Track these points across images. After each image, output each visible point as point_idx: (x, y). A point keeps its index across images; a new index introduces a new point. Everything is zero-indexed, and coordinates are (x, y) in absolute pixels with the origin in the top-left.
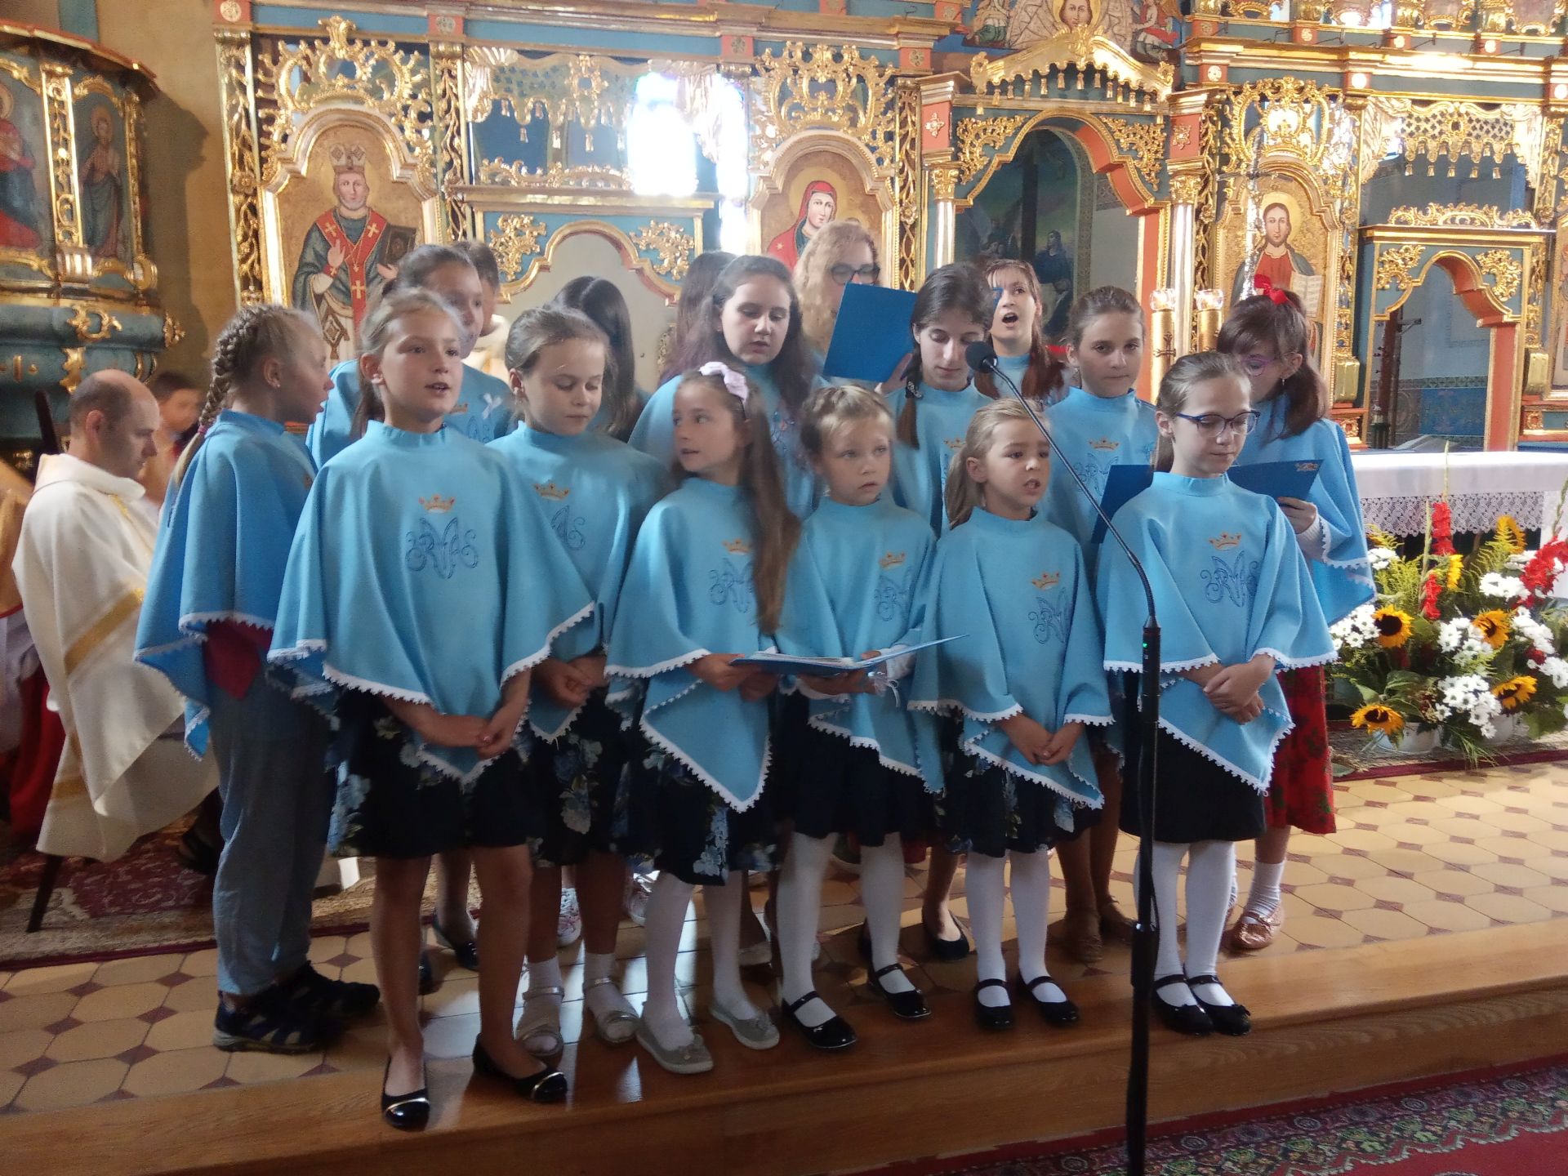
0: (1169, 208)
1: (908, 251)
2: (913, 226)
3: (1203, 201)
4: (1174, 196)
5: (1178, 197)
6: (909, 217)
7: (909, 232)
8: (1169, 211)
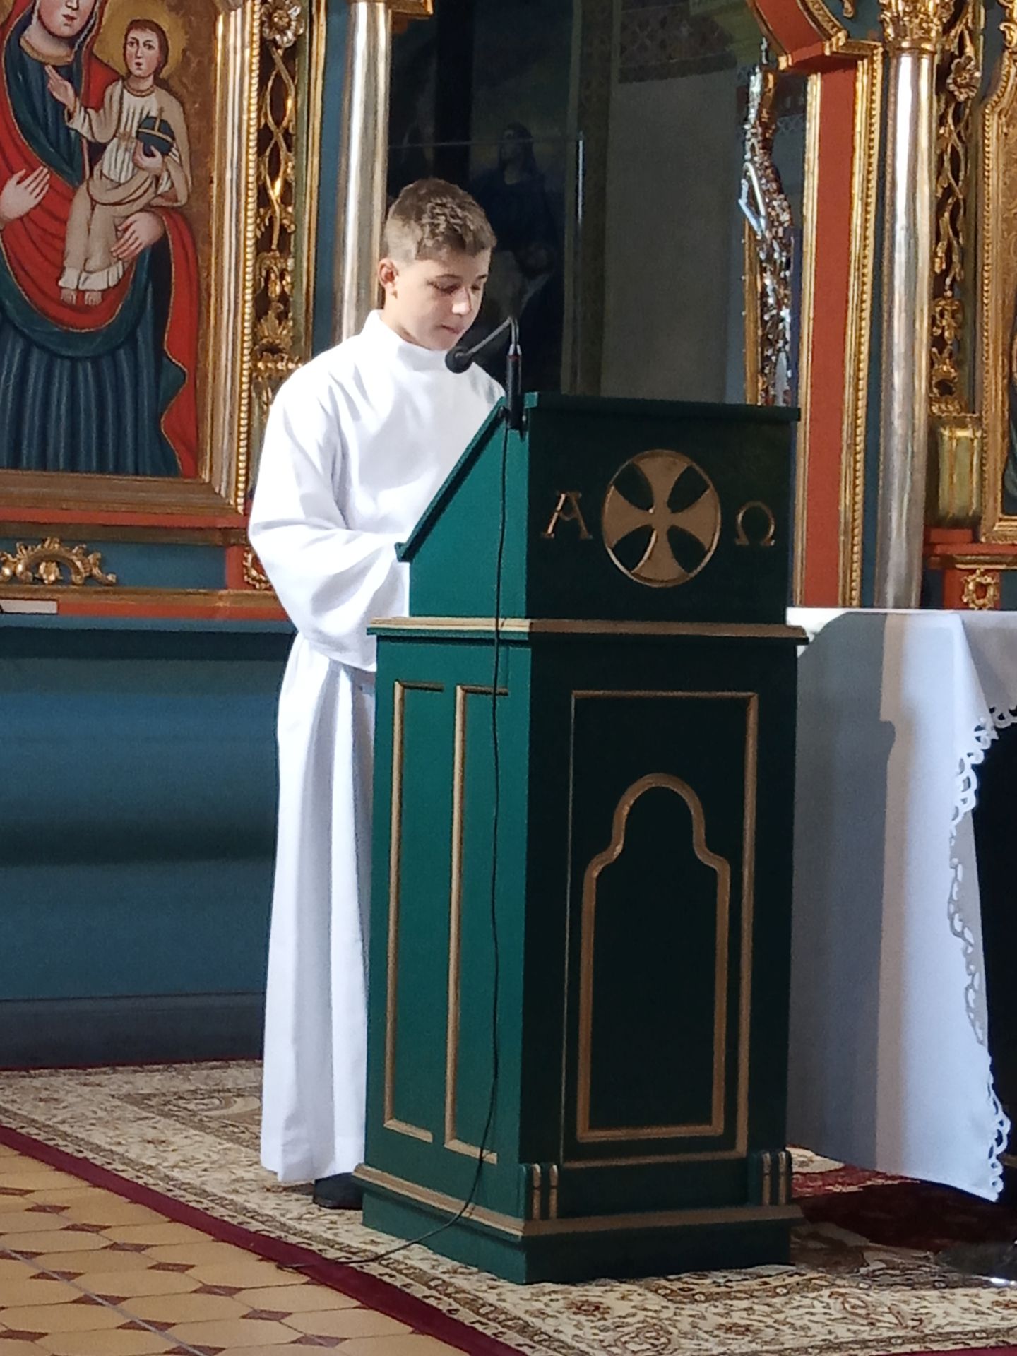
0: (878, 58)
1: (278, 109)
2: (292, 53)
3: (954, 48)
4: (890, 31)
5: (901, 33)
6: (282, 32)
7: (280, 65)
8: (878, 66)
